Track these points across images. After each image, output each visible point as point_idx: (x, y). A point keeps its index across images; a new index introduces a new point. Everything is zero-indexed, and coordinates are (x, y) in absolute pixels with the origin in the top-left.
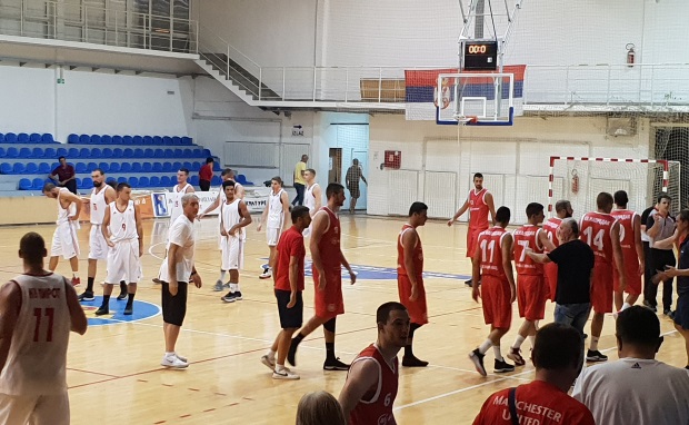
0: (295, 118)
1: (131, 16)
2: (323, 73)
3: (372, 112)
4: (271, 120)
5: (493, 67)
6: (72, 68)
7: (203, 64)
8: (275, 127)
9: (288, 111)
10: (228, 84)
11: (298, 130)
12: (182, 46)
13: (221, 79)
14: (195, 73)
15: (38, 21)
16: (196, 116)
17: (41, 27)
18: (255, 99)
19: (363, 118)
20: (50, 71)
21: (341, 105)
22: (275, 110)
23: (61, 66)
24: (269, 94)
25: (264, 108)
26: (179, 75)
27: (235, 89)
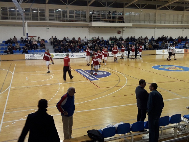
6: (185, 28)
15: (180, 21)
17: (180, 22)
20: (182, 29)
23: (183, 28)
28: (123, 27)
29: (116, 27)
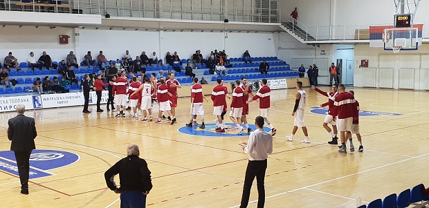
0: (322, 47)
1: (254, 9)
2: (334, 29)
3: (356, 44)
4: (311, 49)
5: (409, 25)
6: (230, 32)
7: (282, 27)
8: (313, 51)
9: (318, 45)
10: (293, 35)
11: (323, 52)
12: (274, 20)
13: (290, 33)
14: (279, 31)
15: (217, 14)
16: (280, 48)
18: (305, 40)
19: (351, 46)
20: (223, 33)
21: (342, 41)
22: (314, 44)
23: (227, 31)
24: (311, 38)
25: (308, 44)
26: (273, 32)
27: (296, 37)
28: (74, 26)
29: (52, 26)
